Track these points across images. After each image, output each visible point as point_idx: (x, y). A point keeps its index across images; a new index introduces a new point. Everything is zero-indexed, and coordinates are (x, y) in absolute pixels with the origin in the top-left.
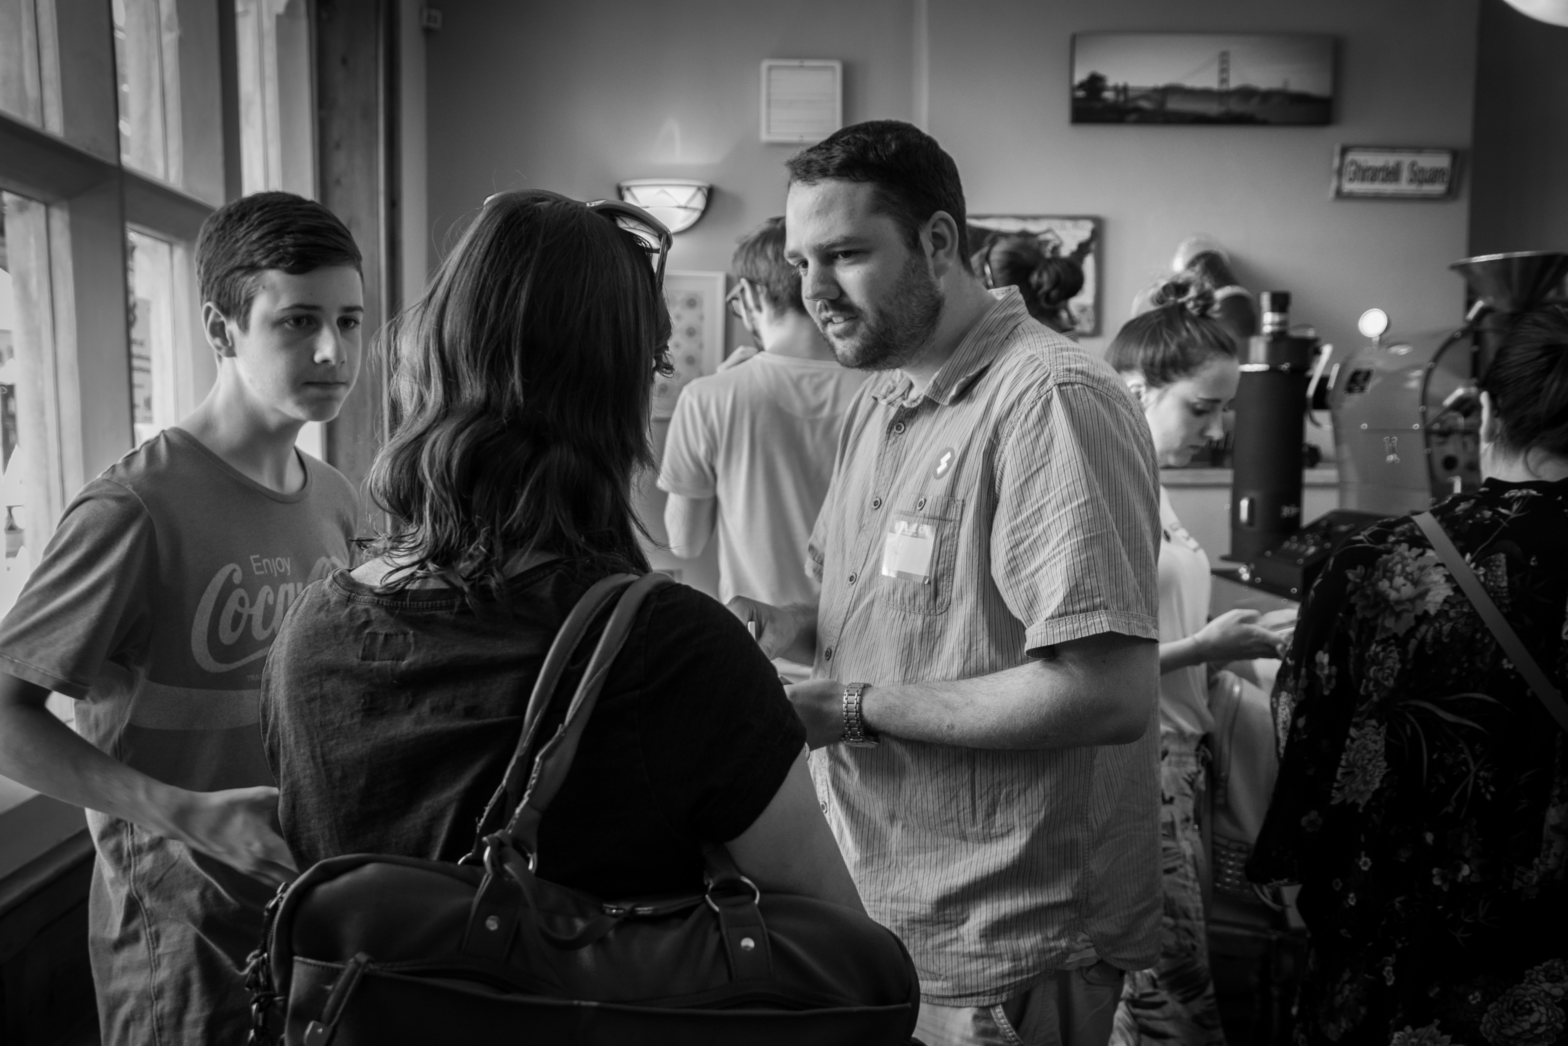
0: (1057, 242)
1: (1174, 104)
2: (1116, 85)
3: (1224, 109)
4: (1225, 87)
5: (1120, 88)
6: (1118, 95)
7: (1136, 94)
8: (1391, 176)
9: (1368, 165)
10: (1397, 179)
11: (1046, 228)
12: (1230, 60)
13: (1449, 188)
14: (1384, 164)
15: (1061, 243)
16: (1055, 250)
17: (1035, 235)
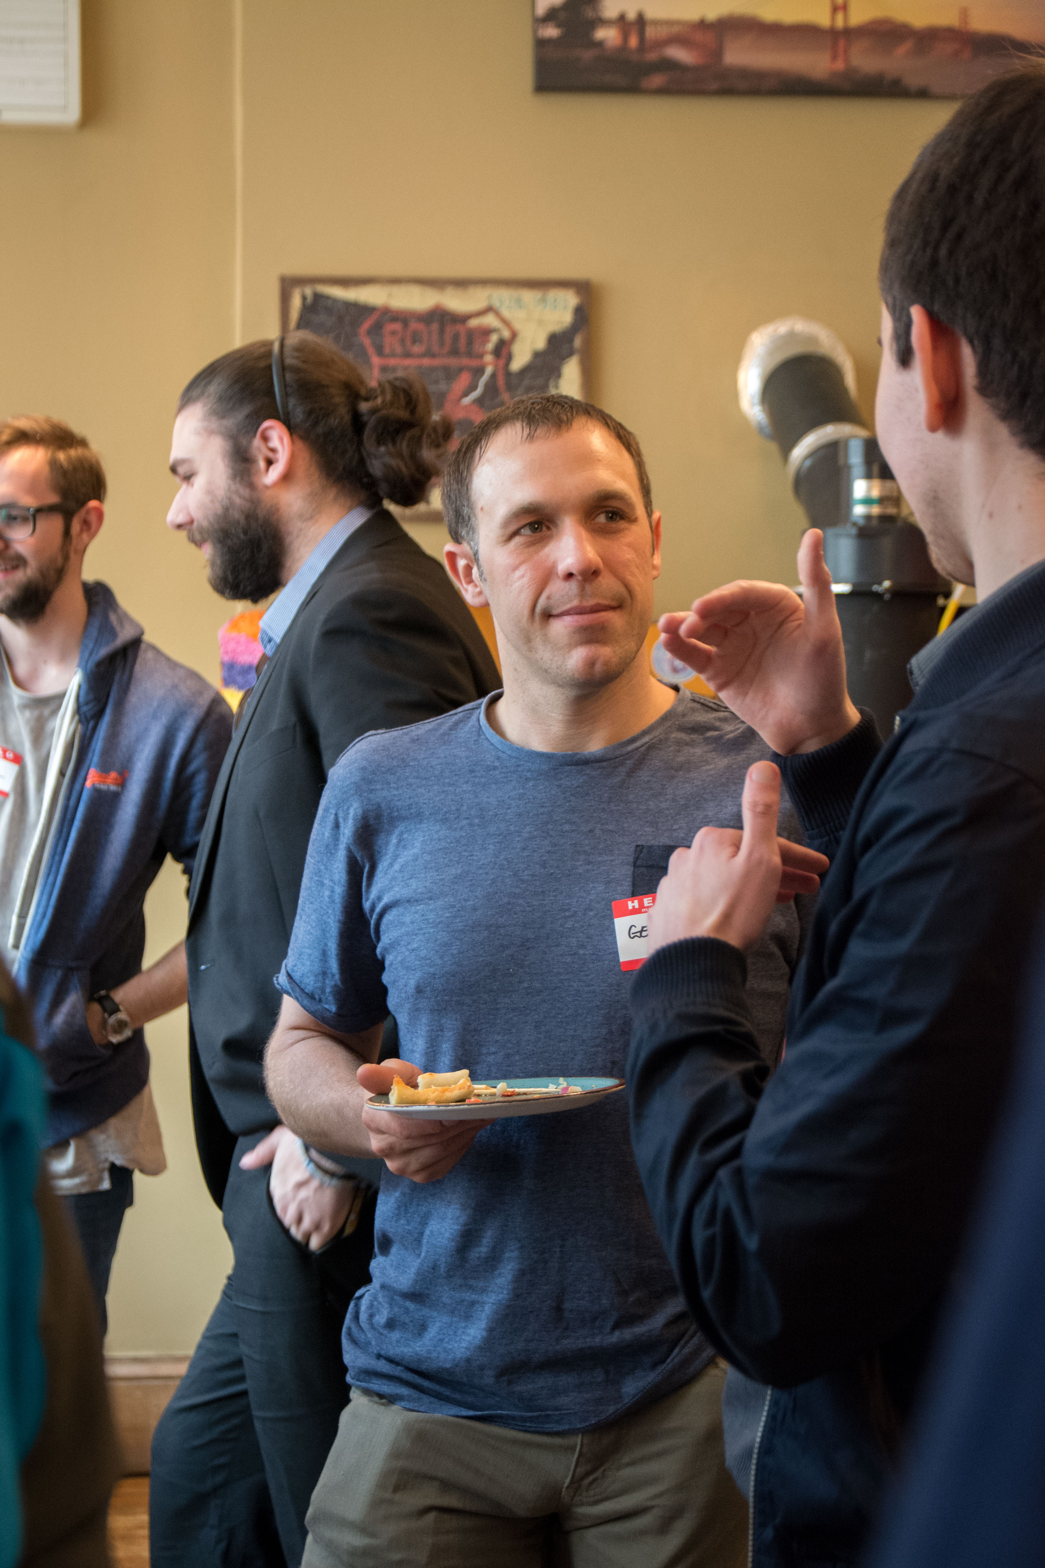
0: (506, 334)
1: (740, 54)
2: (622, 18)
3: (840, 65)
4: (840, 22)
5: (631, 24)
6: (625, 36)
7: (663, 32)
11: (481, 305)
15: (514, 335)
16: (503, 350)
17: (461, 319)
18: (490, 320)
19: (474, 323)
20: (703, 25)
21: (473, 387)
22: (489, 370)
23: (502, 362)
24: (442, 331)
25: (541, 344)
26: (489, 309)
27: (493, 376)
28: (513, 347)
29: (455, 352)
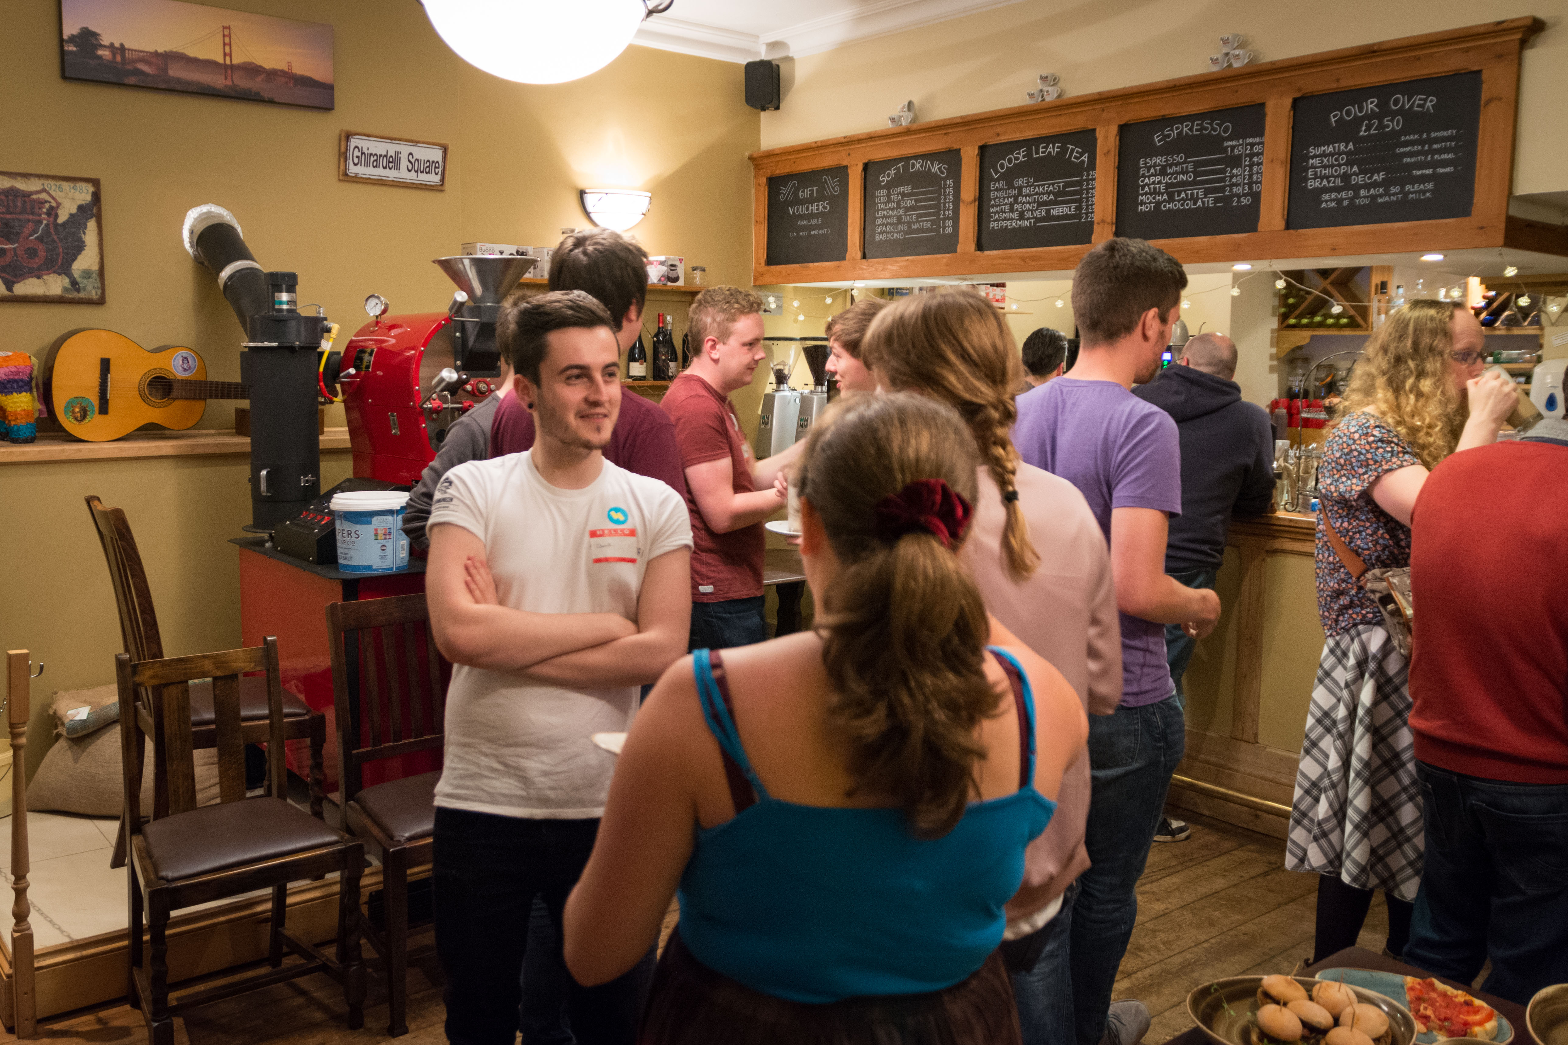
0: (54, 204)
1: (176, 72)
2: (112, 45)
3: (229, 83)
4: (228, 62)
5: (117, 48)
6: (114, 55)
7: (135, 55)
8: (391, 165)
9: (370, 152)
10: (398, 167)
11: (39, 188)
12: (232, 35)
13: (443, 180)
14: (384, 153)
15: (59, 205)
16: (53, 212)
17: (27, 195)
18: (44, 196)
19: (34, 197)
20: (156, 54)
21: (35, 231)
22: (45, 222)
23: (52, 219)
24: (15, 201)
25: (74, 210)
27: (47, 225)
28: (59, 212)
29: (23, 211)
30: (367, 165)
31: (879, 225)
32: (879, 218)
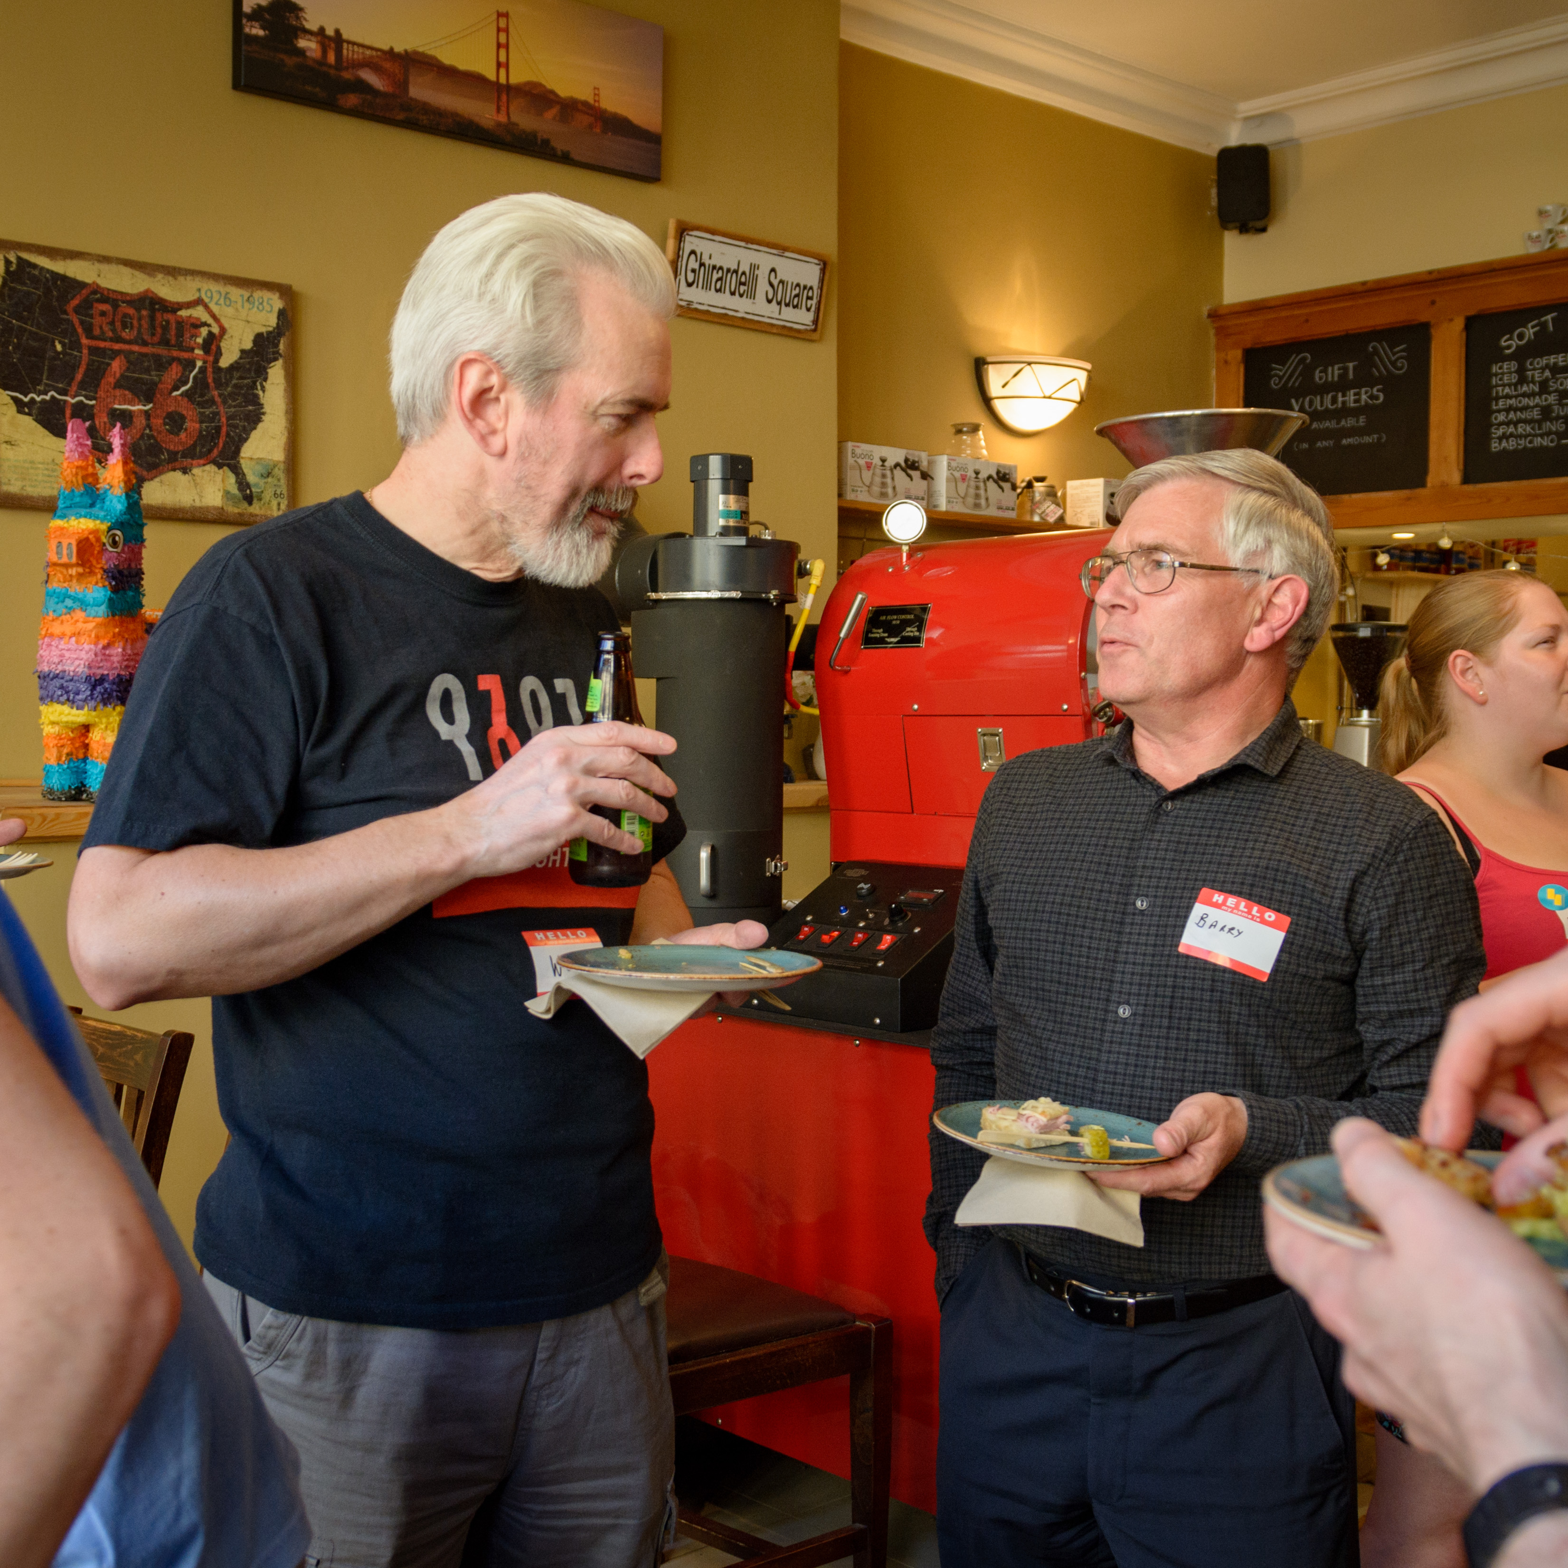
0: (216, 330)
1: (421, 91)
2: (322, 30)
3: (502, 118)
4: (502, 78)
5: (329, 39)
6: (324, 51)
7: (357, 54)
8: (742, 288)
9: (713, 262)
10: (751, 295)
11: (191, 297)
12: (511, 30)
13: (816, 322)
14: (734, 267)
16: (212, 344)
17: (172, 307)
18: (199, 313)
19: (184, 313)
20: (391, 54)
21: (183, 380)
23: (211, 359)
24: (152, 318)
26: (199, 302)
27: (203, 370)
28: (223, 344)
29: (165, 342)
30: (706, 287)
31: (1501, 424)
32: (1499, 411)
